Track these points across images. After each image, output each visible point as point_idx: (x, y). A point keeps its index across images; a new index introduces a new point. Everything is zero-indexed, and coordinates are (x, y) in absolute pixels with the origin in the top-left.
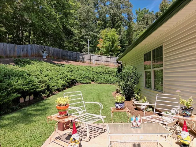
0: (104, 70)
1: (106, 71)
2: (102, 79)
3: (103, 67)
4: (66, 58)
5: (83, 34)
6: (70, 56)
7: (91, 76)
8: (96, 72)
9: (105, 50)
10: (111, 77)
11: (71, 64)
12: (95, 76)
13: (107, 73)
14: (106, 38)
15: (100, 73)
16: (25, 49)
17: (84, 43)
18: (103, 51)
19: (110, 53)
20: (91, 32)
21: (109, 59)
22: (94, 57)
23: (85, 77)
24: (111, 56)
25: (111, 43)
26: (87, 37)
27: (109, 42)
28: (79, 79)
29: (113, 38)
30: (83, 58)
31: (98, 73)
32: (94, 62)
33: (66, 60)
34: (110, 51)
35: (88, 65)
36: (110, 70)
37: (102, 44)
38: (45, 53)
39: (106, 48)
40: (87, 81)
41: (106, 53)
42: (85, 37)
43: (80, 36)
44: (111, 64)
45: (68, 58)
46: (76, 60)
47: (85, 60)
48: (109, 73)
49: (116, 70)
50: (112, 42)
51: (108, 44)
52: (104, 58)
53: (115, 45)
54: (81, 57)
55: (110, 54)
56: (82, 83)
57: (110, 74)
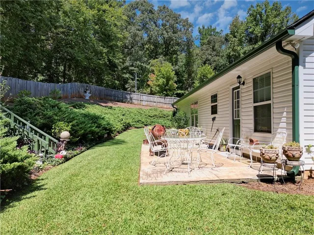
0: (157, 114)
1: (160, 115)
2: (156, 123)
3: (156, 110)
4: (110, 98)
5: (127, 64)
6: (115, 96)
7: (143, 120)
8: (149, 116)
9: (157, 88)
10: (166, 122)
11: (118, 105)
12: (148, 120)
13: (160, 117)
14: (159, 74)
15: (154, 116)
16: (65, 89)
17: (127, 76)
18: (156, 90)
19: (164, 92)
20: (138, 62)
21: (162, 100)
22: (144, 97)
23: (138, 121)
24: (165, 96)
25: (165, 80)
26: (133, 68)
27: (163, 79)
28: (132, 123)
29: (168, 74)
30: (131, 99)
31: (151, 117)
32: (144, 103)
33: (111, 101)
34: (164, 90)
35: (137, 107)
36: (165, 113)
37: (154, 80)
38: (87, 93)
39: (159, 85)
40: (140, 125)
41: (159, 92)
42: (130, 68)
43: (123, 67)
44: (165, 106)
45: (113, 98)
46: (122, 100)
47: (134, 101)
48: (164, 116)
49: (171, 113)
50: (167, 78)
51: (161, 81)
52: (156, 98)
53: (170, 83)
54: (128, 97)
55: (164, 94)
56: (136, 128)
57: (164, 118)
